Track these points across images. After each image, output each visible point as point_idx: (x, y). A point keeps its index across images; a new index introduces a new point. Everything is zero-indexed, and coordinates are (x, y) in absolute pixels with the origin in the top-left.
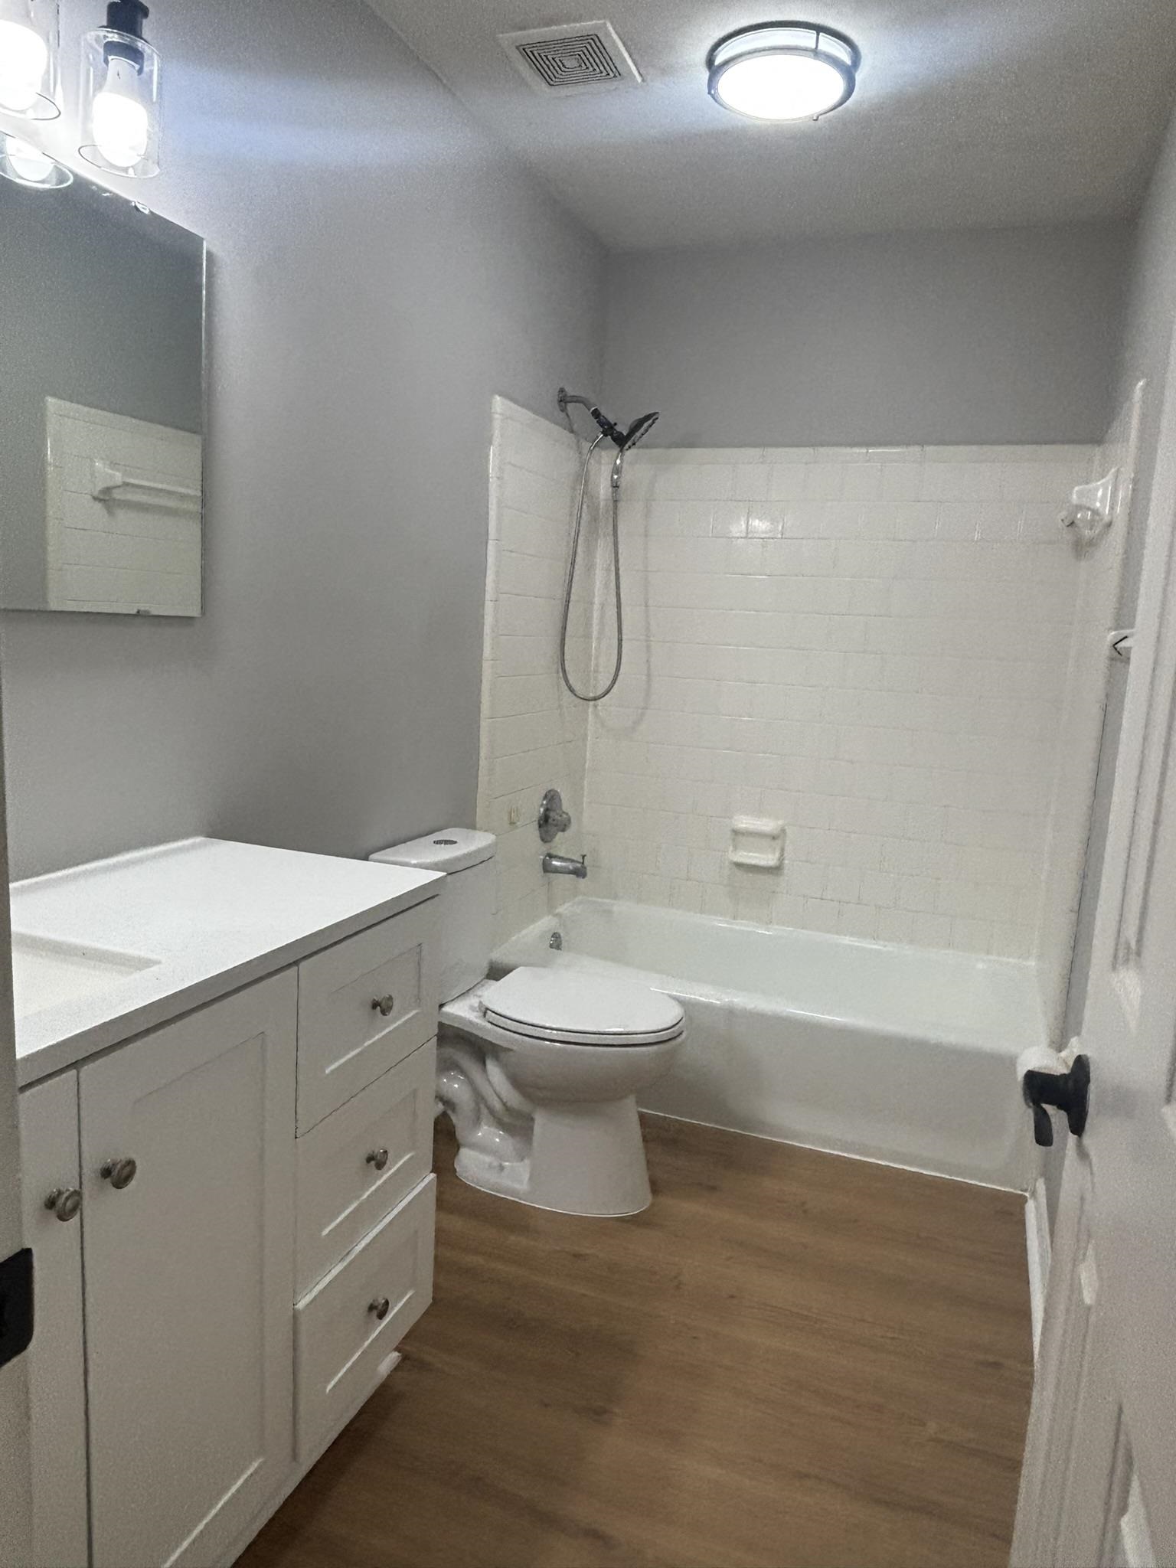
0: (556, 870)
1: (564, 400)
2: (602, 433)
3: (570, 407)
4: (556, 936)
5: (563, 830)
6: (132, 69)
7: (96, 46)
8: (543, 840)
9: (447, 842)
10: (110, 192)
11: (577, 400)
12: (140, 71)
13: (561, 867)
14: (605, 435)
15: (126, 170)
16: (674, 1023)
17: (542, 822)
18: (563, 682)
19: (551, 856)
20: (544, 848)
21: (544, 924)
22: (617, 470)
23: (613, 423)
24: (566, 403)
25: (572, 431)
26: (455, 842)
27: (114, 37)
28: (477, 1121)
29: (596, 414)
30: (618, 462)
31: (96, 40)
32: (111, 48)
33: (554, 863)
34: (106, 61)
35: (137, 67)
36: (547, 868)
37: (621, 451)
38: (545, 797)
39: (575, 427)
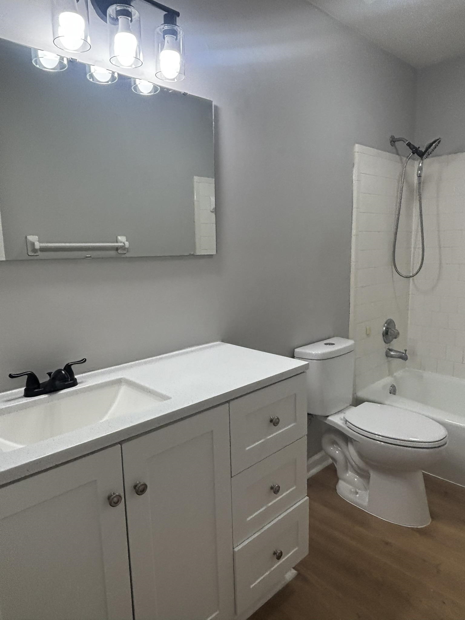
0: (392, 356)
1: (393, 141)
2: (412, 153)
3: (396, 143)
4: (393, 387)
5: (396, 338)
6: (173, 38)
7: (160, 33)
8: (385, 342)
9: (330, 344)
10: (172, 90)
11: (399, 140)
12: (176, 39)
13: (394, 354)
14: (413, 153)
15: (174, 79)
16: (442, 438)
17: (384, 334)
18: (394, 270)
19: (391, 350)
20: (387, 346)
21: (387, 381)
22: (420, 169)
23: (418, 147)
24: (394, 142)
25: (398, 154)
26: (334, 344)
27: (166, 27)
28: (347, 469)
29: (409, 145)
30: (420, 165)
31: (160, 30)
32: (166, 32)
33: (392, 353)
34: (164, 38)
35: (175, 37)
36: (388, 355)
37: (422, 159)
38: (386, 323)
39: (400, 152)
